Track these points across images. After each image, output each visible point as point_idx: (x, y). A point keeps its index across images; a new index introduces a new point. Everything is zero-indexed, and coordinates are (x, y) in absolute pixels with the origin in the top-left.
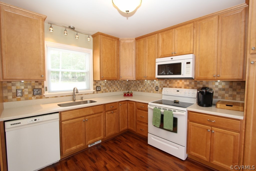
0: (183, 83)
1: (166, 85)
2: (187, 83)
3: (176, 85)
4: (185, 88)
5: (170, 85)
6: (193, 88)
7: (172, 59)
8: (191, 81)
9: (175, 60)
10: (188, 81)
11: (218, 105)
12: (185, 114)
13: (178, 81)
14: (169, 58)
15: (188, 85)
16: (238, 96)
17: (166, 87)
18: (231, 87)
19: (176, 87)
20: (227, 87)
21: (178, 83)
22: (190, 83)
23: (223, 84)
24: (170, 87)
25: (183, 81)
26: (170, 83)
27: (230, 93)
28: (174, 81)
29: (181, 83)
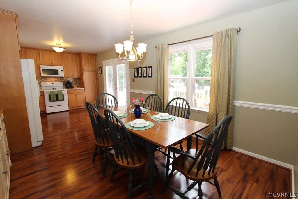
0: (54, 79)
1: (42, 81)
2: (56, 79)
3: (49, 81)
4: (55, 82)
5: (45, 81)
6: (59, 82)
7: (52, 67)
8: (58, 78)
9: (55, 68)
10: (56, 78)
11: (75, 87)
12: (67, 91)
13: (51, 78)
14: (51, 67)
15: (57, 80)
16: (77, 83)
17: (42, 82)
18: (75, 80)
19: (49, 82)
20: (74, 80)
21: (51, 79)
22: (58, 79)
23: (72, 79)
24: (45, 82)
25: (53, 78)
26: (45, 80)
27: (75, 82)
28: (48, 78)
29: (52, 79)
